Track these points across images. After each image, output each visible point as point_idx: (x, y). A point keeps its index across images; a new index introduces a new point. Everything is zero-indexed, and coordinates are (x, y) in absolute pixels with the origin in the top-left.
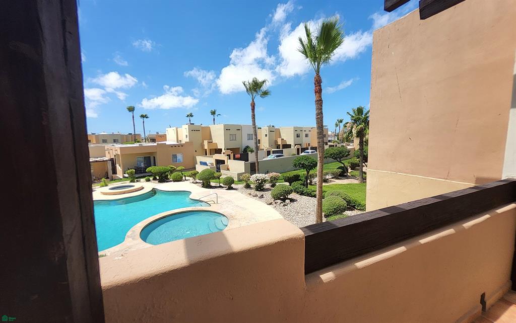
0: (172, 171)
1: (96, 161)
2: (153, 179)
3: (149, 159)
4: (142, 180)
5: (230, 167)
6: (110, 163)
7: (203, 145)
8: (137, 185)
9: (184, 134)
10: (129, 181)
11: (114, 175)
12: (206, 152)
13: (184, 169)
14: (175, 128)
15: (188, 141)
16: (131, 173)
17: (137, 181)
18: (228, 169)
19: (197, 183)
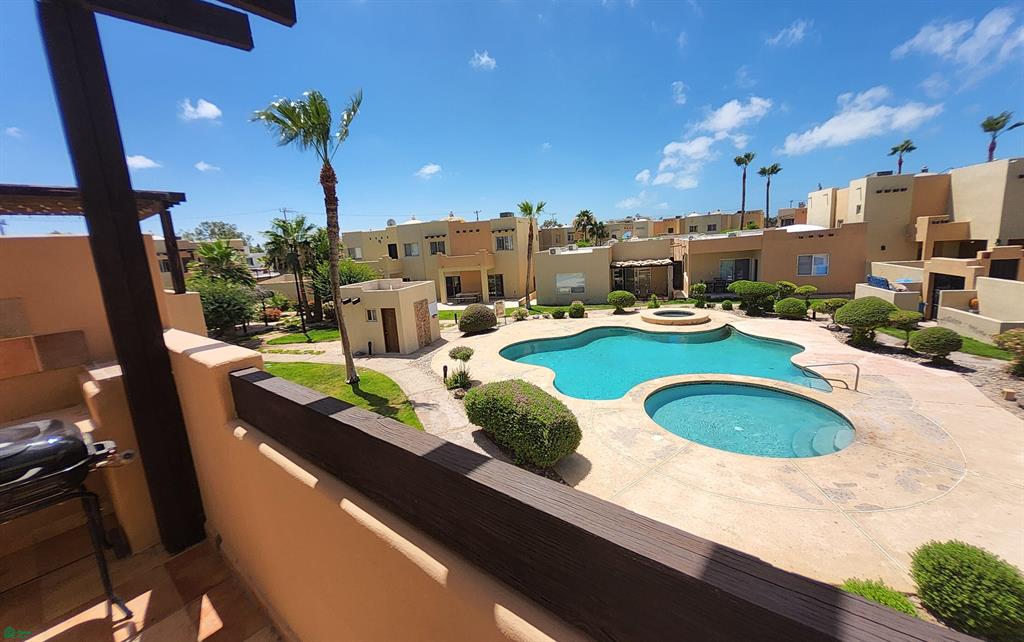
0: (786, 293)
1: (651, 265)
2: (741, 308)
3: (745, 265)
4: (719, 305)
5: (981, 301)
6: (671, 269)
7: (910, 230)
8: (700, 313)
9: (853, 203)
10: (693, 305)
11: (675, 292)
12: (920, 251)
13: (813, 293)
14: (829, 191)
15: (861, 220)
16: (699, 290)
17: (709, 306)
18: (973, 306)
19: (840, 329)
